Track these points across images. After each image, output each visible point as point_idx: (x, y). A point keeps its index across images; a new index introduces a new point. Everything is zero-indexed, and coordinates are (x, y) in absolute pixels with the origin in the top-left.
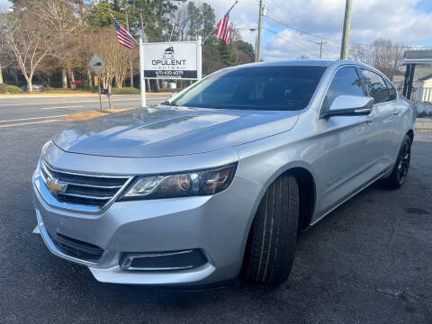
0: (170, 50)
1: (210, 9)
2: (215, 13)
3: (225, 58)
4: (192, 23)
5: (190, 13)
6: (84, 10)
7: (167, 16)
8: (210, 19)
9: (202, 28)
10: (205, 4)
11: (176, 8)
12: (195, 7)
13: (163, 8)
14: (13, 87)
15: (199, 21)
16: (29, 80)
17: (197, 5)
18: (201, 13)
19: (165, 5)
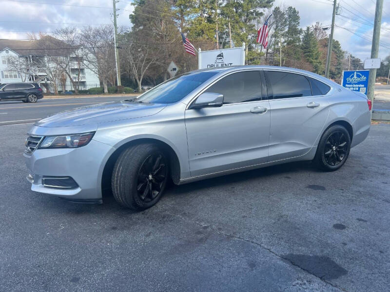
0: (221, 56)
1: (295, 11)
2: (299, 15)
3: (308, 56)
4: (277, 27)
5: (276, 17)
6: (184, 24)
7: (253, 22)
8: (294, 21)
9: (286, 29)
10: (290, 8)
11: (261, 14)
12: (280, 12)
13: (250, 16)
14: (128, 88)
15: (284, 24)
16: (140, 83)
17: (282, 10)
18: (286, 16)
19: (252, 13)
